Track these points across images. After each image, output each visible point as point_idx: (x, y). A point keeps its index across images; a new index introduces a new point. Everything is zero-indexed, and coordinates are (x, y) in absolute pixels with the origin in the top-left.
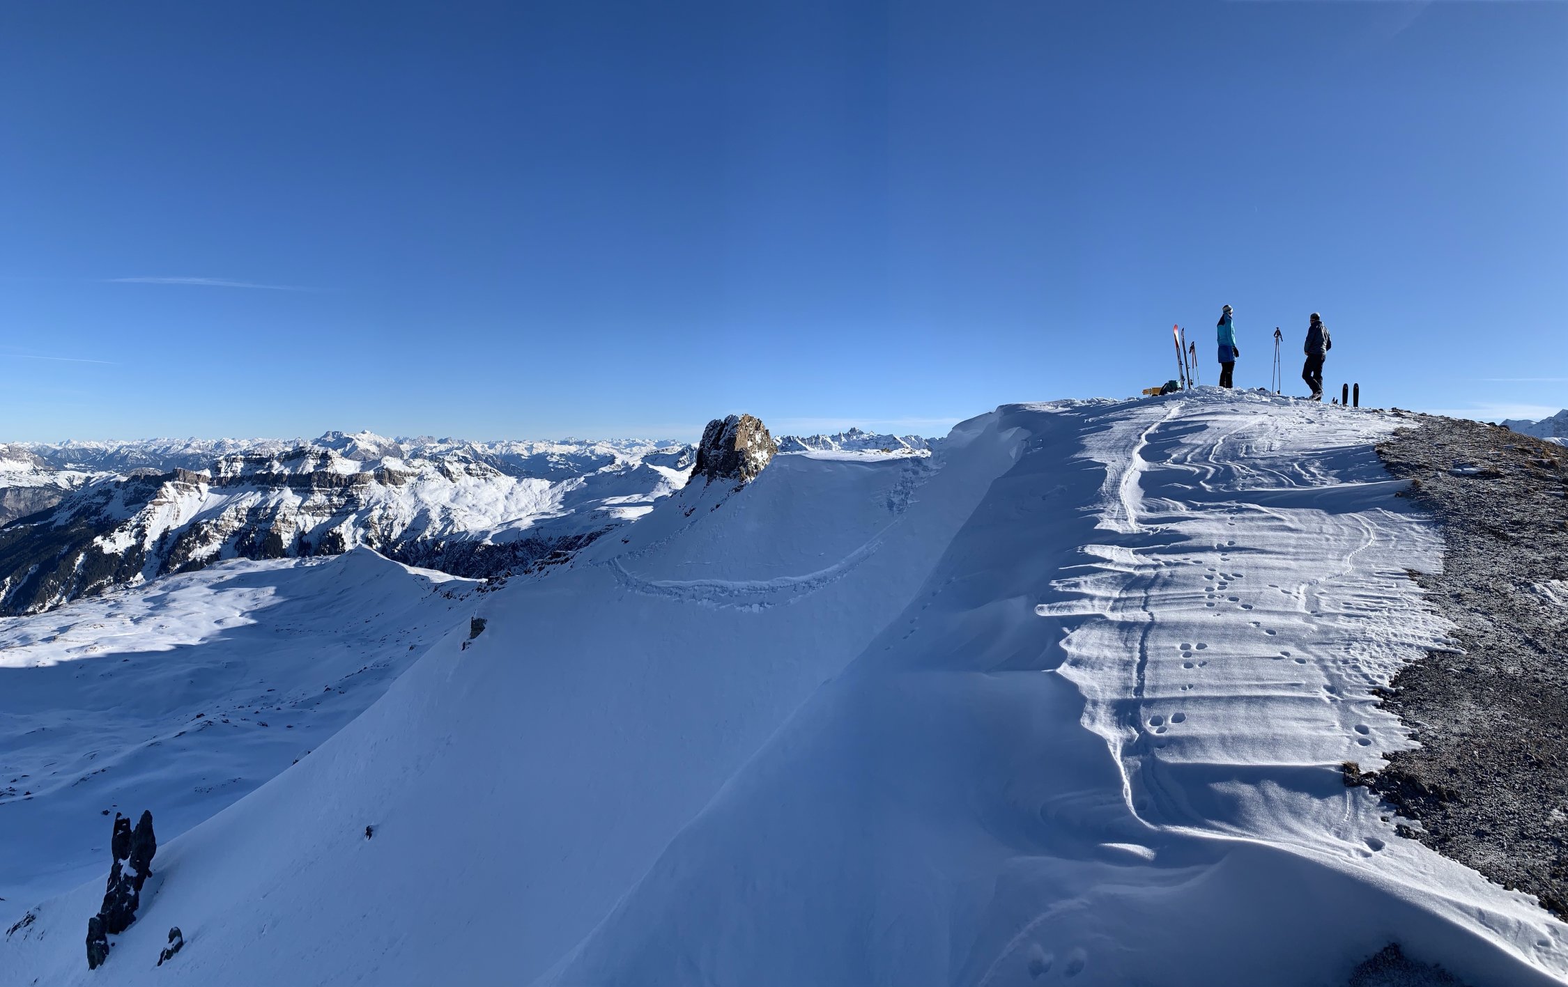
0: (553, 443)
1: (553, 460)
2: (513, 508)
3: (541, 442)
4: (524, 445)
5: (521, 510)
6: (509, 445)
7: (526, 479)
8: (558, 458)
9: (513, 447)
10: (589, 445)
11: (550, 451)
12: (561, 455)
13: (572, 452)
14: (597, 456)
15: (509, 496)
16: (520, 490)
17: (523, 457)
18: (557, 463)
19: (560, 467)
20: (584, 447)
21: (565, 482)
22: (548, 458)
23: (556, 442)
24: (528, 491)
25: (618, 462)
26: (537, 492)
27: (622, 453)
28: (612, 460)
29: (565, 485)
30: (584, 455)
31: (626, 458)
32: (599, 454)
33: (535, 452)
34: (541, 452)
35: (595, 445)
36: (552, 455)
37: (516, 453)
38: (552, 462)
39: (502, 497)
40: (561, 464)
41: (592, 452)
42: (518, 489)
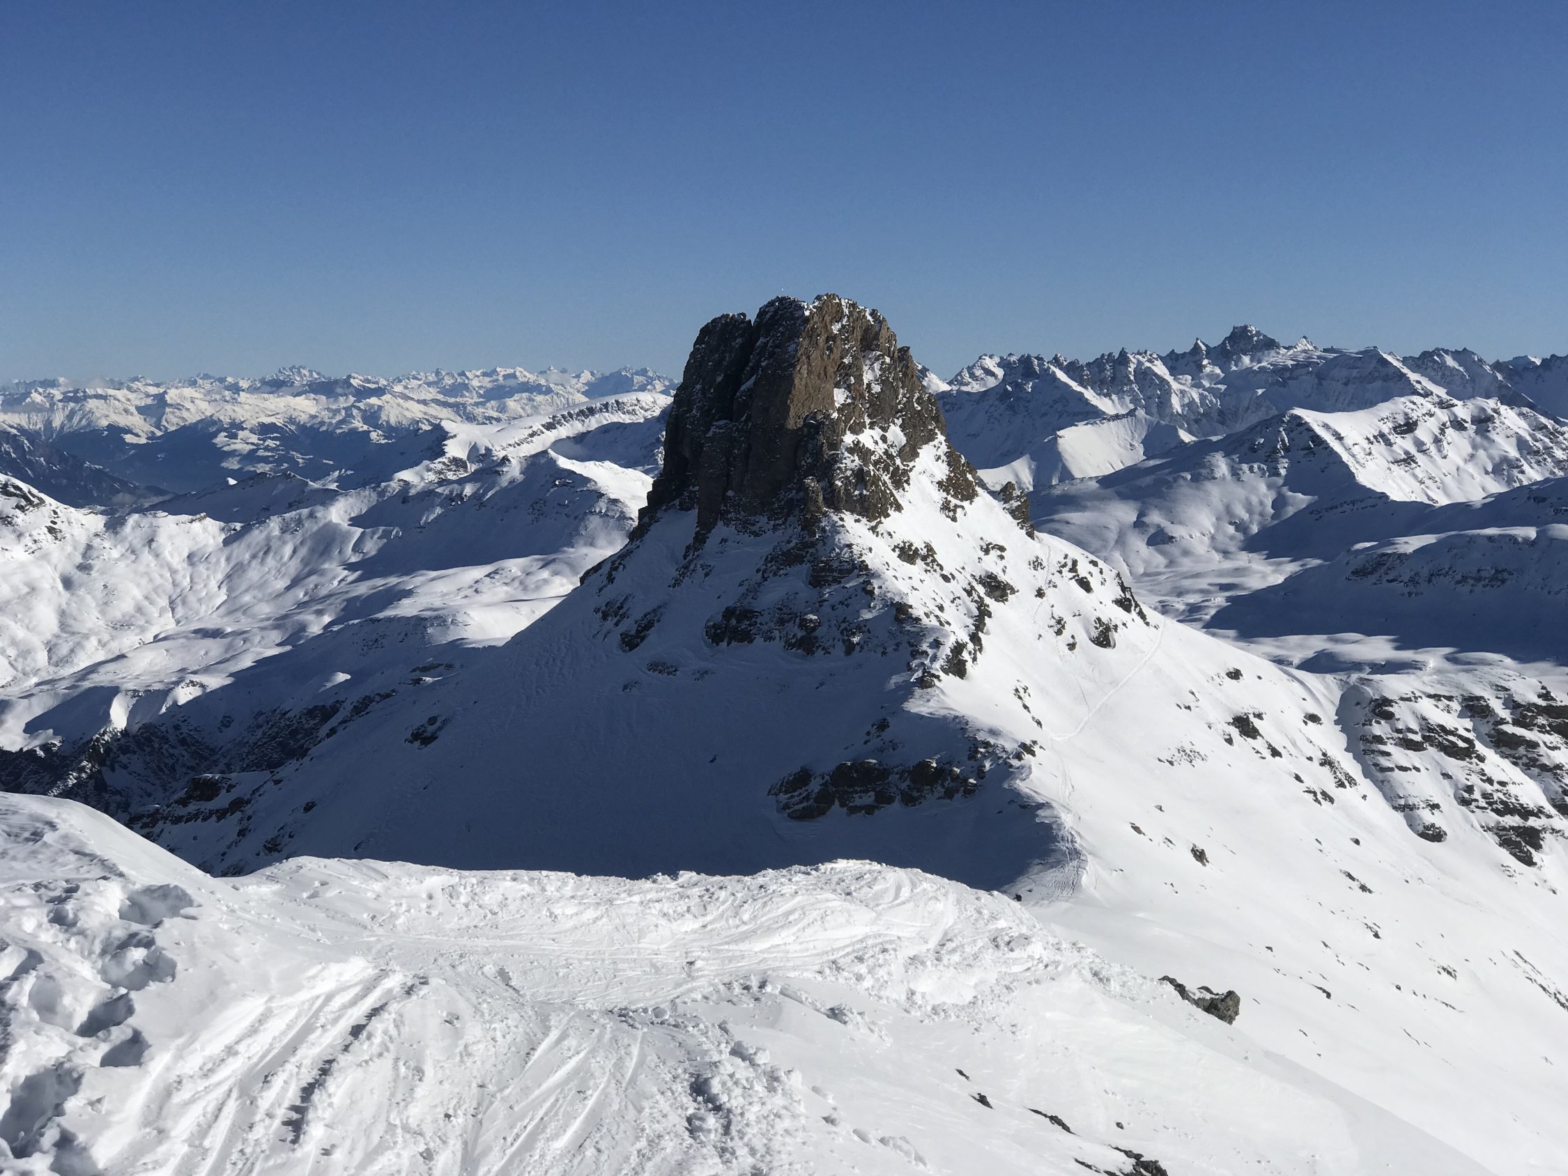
0: (236, 389)
1: (239, 446)
2: (91, 619)
3: (193, 384)
4: (131, 396)
5: (122, 625)
6: (76, 397)
7: (136, 516)
8: (254, 439)
9: (92, 404)
10: (362, 393)
11: (226, 414)
12: (265, 430)
13: (303, 418)
14: (390, 430)
15: (77, 576)
16: (115, 554)
17: (129, 438)
18: (251, 457)
19: (262, 468)
20: (343, 402)
21: (274, 524)
22: (221, 439)
23: (244, 384)
24: (146, 556)
25: (455, 449)
26: (178, 561)
27: (470, 418)
28: (433, 442)
29: (277, 532)
30: (345, 428)
31: (482, 435)
32: (393, 421)
33: (172, 421)
34: (192, 417)
35: (379, 392)
36: (234, 428)
37: (104, 423)
38: (233, 453)
39: (49, 579)
40: (265, 460)
41: (372, 417)
42: (111, 551)
